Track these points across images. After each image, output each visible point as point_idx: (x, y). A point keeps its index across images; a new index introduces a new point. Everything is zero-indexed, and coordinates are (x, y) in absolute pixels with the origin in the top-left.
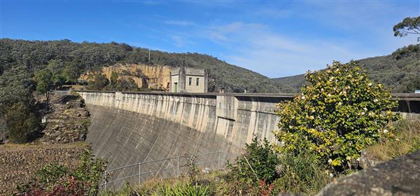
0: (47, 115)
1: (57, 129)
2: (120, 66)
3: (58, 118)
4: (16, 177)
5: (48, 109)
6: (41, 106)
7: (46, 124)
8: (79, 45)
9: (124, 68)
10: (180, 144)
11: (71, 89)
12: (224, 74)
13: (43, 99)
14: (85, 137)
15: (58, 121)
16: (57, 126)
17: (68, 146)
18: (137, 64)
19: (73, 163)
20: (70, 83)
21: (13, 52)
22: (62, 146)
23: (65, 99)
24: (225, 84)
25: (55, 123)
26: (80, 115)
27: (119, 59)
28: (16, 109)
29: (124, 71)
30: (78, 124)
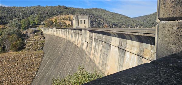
0: (27, 39)
1: (31, 45)
2: (61, 16)
3: (31, 40)
4: (12, 66)
5: (27, 37)
6: (25, 35)
7: (26, 43)
8: (44, 8)
9: (62, 17)
10: (72, 53)
11: (37, 27)
12: (108, 17)
13: (25, 32)
14: (43, 48)
15: (31, 41)
16: (31, 44)
17: (35, 52)
18: (68, 14)
19: (36, 60)
20: (38, 25)
21: (17, 12)
22: (32, 53)
23: (35, 32)
24: (109, 22)
25: (30, 43)
26: (40, 39)
27: (61, 13)
28: (13, 37)
29: (63, 18)
30: (40, 42)
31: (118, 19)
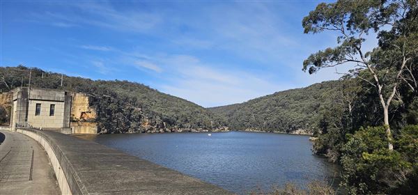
12: (153, 103)
24: (153, 113)
27: (18, 84)
31: (177, 109)
